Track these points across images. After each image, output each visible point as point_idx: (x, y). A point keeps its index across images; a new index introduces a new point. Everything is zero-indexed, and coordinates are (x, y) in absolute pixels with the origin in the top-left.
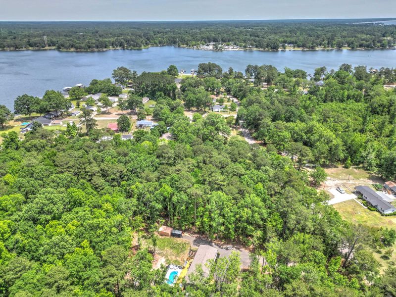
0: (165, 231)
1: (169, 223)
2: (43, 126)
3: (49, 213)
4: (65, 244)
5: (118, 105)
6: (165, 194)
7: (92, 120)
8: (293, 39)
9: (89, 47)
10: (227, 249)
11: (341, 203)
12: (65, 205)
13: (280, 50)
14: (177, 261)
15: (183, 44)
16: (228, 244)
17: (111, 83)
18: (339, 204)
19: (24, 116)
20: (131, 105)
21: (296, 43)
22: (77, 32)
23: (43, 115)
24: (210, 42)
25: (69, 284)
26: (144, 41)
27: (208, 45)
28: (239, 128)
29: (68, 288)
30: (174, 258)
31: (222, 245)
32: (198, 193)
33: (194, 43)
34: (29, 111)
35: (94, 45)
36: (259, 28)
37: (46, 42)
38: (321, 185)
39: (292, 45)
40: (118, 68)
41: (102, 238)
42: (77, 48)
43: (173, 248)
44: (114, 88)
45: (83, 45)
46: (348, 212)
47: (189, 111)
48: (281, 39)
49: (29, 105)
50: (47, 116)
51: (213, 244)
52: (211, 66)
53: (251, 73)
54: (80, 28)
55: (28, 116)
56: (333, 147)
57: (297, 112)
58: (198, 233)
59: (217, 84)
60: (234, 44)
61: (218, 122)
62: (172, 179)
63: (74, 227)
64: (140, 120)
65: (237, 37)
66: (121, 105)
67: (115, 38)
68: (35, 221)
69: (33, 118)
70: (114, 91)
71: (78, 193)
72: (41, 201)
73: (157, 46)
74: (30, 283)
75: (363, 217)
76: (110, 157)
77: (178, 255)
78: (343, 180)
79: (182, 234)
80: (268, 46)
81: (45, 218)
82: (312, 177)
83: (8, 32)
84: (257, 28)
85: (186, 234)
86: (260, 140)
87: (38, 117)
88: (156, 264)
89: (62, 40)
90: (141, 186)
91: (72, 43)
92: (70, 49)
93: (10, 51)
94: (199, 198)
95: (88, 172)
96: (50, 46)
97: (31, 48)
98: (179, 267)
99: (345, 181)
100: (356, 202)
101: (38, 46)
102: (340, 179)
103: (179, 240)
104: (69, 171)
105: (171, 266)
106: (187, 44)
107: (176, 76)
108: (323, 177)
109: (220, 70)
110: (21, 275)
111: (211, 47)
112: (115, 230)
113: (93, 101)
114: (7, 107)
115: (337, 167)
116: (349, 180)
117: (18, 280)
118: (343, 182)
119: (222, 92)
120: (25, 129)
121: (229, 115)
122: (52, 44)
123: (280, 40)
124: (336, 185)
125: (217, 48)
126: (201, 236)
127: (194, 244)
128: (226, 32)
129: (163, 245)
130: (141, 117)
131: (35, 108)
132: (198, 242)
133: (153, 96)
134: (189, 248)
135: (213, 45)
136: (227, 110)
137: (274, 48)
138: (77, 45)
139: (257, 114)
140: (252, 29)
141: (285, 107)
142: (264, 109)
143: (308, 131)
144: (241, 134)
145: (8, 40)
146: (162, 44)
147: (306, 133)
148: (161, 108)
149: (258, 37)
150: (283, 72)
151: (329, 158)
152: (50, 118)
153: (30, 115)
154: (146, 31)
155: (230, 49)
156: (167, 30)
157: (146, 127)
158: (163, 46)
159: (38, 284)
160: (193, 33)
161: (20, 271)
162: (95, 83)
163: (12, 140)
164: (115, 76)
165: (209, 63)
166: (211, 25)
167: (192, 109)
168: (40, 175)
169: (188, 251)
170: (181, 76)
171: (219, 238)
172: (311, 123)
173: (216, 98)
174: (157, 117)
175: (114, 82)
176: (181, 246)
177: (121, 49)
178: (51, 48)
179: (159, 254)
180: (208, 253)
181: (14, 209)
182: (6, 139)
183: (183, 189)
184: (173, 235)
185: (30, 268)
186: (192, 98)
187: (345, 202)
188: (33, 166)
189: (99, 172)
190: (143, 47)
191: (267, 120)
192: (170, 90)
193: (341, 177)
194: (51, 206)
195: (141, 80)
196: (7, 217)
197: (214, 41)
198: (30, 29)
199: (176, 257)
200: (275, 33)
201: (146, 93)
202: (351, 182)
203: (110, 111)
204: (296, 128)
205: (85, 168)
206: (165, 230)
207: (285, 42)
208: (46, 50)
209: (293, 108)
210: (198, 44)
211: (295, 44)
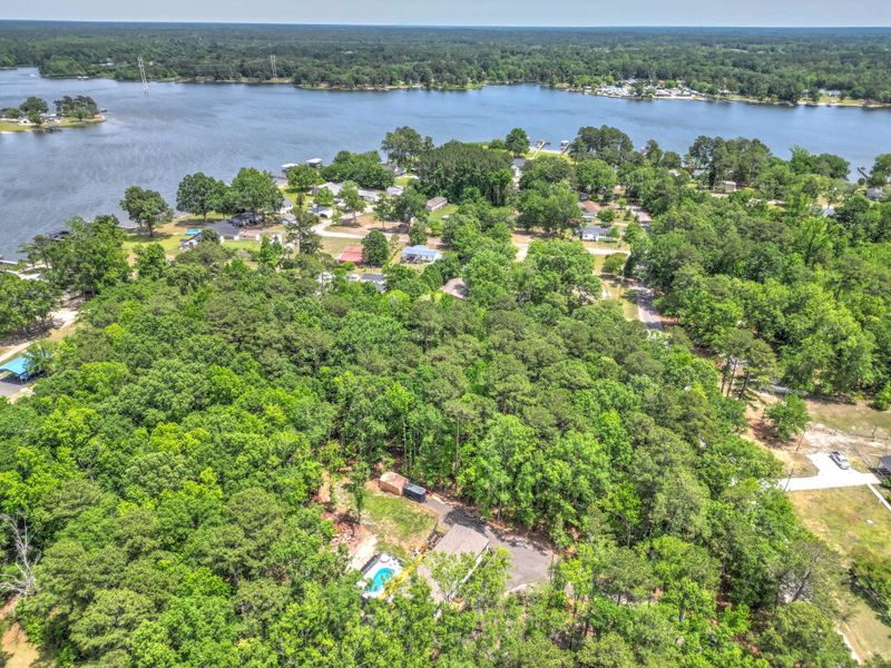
0: (391, 483)
1: (404, 468)
2: (222, 239)
3: (165, 407)
4: (169, 470)
5: (374, 209)
6: (396, 403)
7: (312, 235)
8: (843, 78)
9: (357, 82)
10: (513, 544)
11: (832, 489)
12: (197, 397)
13: (801, 102)
14: (399, 548)
15: (562, 81)
16: (519, 534)
17: (380, 160)
18: (823, 490)
19: (193, 217)
20: (402, 210)
21: (849, 88)
22: (341, 49)
23: (229, 217)
24: (626, 78)
25: (157, 545)
26: (475, 72)
27: (620, 86)
28: (631, 283)
29: (153, 553)
30: (395, 541)
31: (506, 533)
32: (465, 412)
33: (587, 78)
34: (204, 209)
35: (367, 78)
36: (762, 46)
37: (274, 69)
38: (793, 440)
39: (838, 93)
40: (398, 129)
41: (242, 472)
42: (332, 83)
43: (398, 520)
44: (379, 173)
45: (344, 77)
46: (841, 515)
47: (527, 233)
48: (813, 77)
49: (204, 195)
50: (236, 221)
51: (487, 528)
52: (607, 136)
53: (705, 156)
54: (351, 39)
55: (201, 217)
56: (847, 353)
57: (779, 258)
58: (462, 499)
59: (607, 176)
60: (684, 85)
61: (571, 264)
62: (419, 375)
63: (197, 442)
64: (413, 244)
65: (697, 67)
66: (380, 209)
67: (416, 63)
68: (139, 420)
69: (211, 221)
70: (377, 179)
71: (226, 378)
72: (151, 381)
73: (504, 84)
74: (90, 531)
75: (877, 533)
76: (306, 313)
77: (405, 536)
78: (857, 435)
79: (428, 496)
80: (770, 92)
81: (153, 415)
82: (771, 417)
83: (209, 44)
84: (758, 46)
85: (436, 497)
86: (668, 316)
87: (219, 220)
88: (356, 546)
89: (306, 64)
90: (353, 380)
91: (322, 71)
92: (317, 85)
93: (206, 83)
94: (467, 424)
95: (258, 338)
96: (281, 76)
97: (244, 80)
98: (399, 561)
99: (861, 440)
100: (872, 493)
101: (257, 76)
102: (847, 432)
103: (416, 508)
104: (225, 333)
105: (384, 557)
106: (571, 82)
107: (523, 154)
108: (801, 420)
109: (626, 145)
110: (80, 513)
111: (625, 91)
112: (275, 461)
113: (329, 196)
114: (162, 196)
115: (854, 404)
116: (872, 438)
117: (73, 521)
118: (854, 441)
119: (617, 196)
120: (187, 243)
121: (615, 252)
122: (285, 72)
123: (808, 79)
124: (833, 446)
125: (639, 92)
126: (466, 508)
127: (445, 521)
128: (675, 54)
129: (382, 509)
130: (417, 238)
131: (216, 201)
132: (454, 517)
133: (455, 196)
134: (432, 527)
135: (633, 85)
136: (614, 239)
137: (786, 99)
138: (333, 77)
139: (674, 253)
140: (744, 49)
141: (751, 244)
142: (697, 244)
143: (791, 306)
144: (633, 298)
145: (206, 62)
146: (513, 79)
147: (785, 312)
148: (461, 223)
149: (753, 68)
150: (787, 157)
151: (832, 378)
152: (241, 226)
153: (205, 215)
154: (486, 50)
155: (673, 97)
156: (535, 47)
157: (422, 262)
158: (516, 83)
159: (103, 535)
160: (592, 56)
161: (79, 505)
162: (343, 158)
163: (152, 261)
164: (387, 145)
165: (604, 126)
166: (643, 38)
167: (536, 229)
168: (170, 332)
169: (429, 533)
170: (534, 153)
171: (504, 518)
172: (803, 288)
173: (597, 208)
174: (449, 241)
175: (385, 159)
176: (417, 520)
177: (422, 89)
178: (282, 80)
179: (368, 527)
180: (466, 543)
181: (106, 391)
182: (143, 258)
183: (437, 399)
184: (407, 494)
185: (98, 502)
186: (536, 205)
187: (840, 489)
188: (163, 314)
189: (278, 341)
190: (469, 85)
191: (692, 271)
192: (494, 183)
193: (854, 428)
194: (170, 393)
195: (436, 158)
196: (92, 403)
197: (637, 77)
198: (252, 38)
199: (401, 539)
200: (800, 61)
201: (443, 187)
202: (875, 444)
203: (359, 221)
204: (760, 295)
205: (255, 330)
206: (394, 480)
207: (820, 84)
208: (272, 84)
209: (771, 249)
210: (596, 82)
211: (845, 89)
